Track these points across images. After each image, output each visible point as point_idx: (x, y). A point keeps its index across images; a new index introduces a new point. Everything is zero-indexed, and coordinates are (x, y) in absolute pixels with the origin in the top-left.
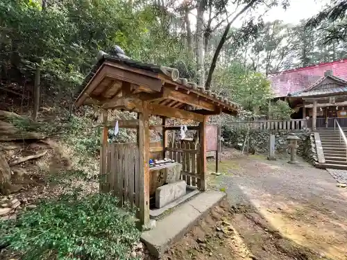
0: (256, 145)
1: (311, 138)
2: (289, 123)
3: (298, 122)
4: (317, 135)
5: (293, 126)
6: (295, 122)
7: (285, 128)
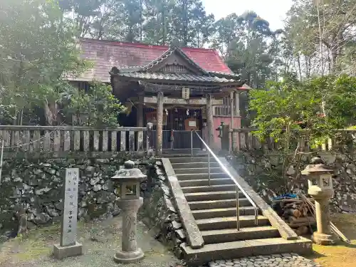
0: (26, 200)
1: (158, 171)
2: (114, 135)
3: (132, 133)
4: (167, 163)
5: (123, 143)
6: (127, 133)
7: (105, 147)
